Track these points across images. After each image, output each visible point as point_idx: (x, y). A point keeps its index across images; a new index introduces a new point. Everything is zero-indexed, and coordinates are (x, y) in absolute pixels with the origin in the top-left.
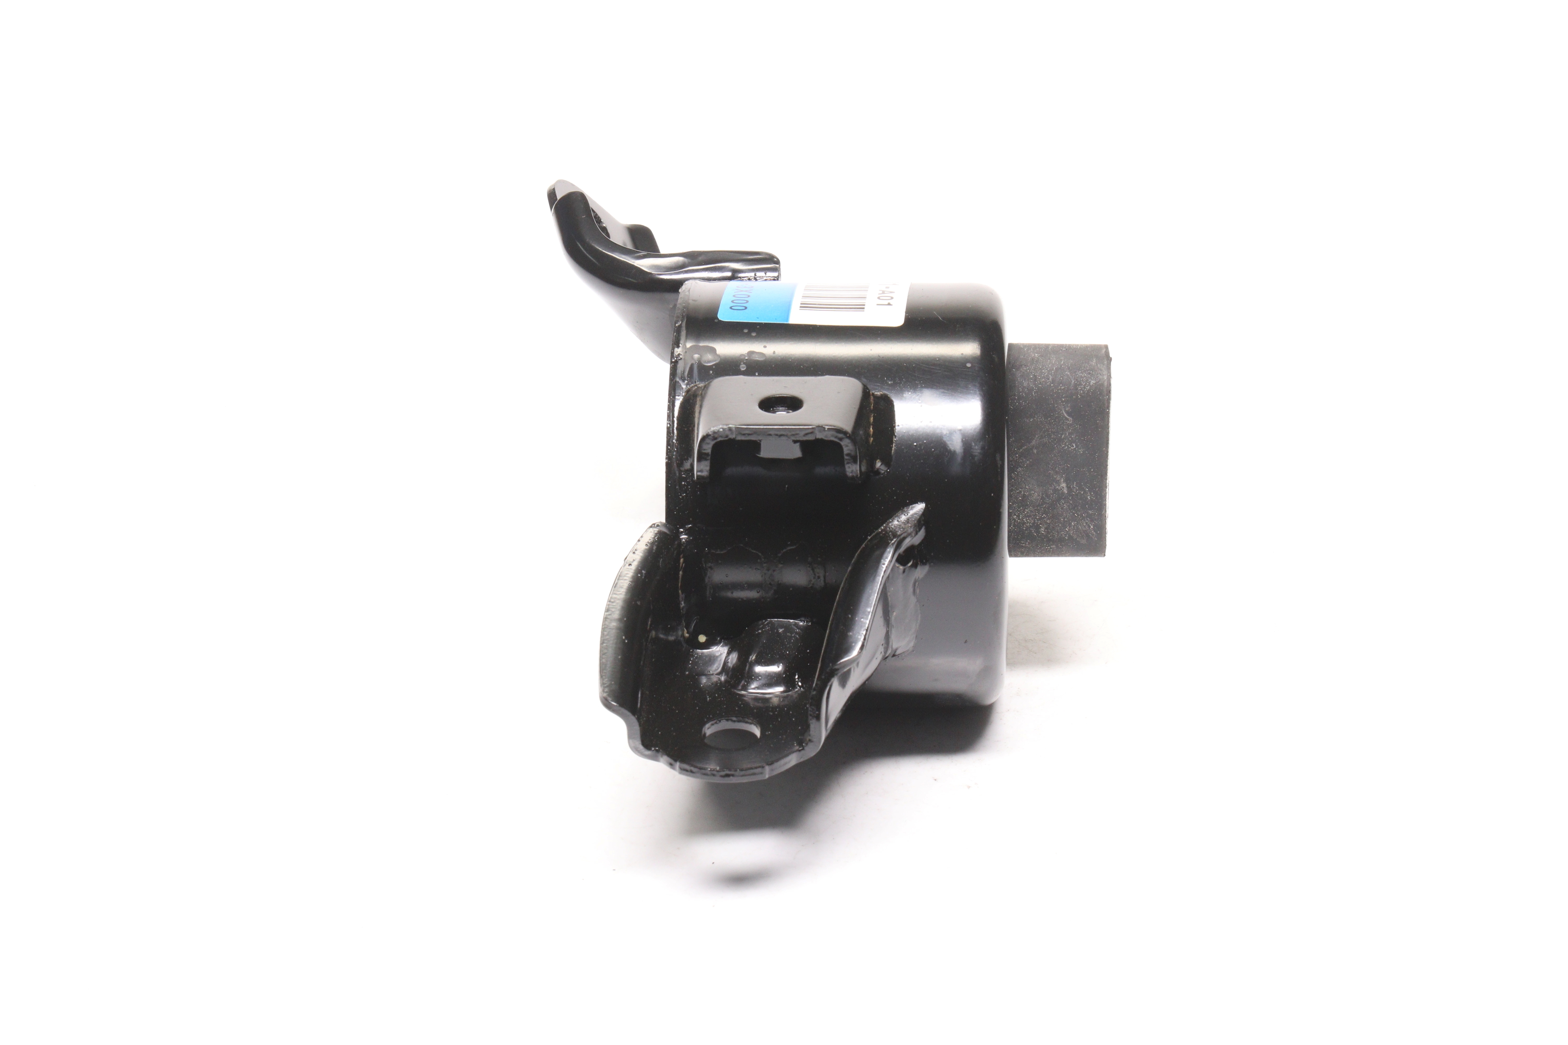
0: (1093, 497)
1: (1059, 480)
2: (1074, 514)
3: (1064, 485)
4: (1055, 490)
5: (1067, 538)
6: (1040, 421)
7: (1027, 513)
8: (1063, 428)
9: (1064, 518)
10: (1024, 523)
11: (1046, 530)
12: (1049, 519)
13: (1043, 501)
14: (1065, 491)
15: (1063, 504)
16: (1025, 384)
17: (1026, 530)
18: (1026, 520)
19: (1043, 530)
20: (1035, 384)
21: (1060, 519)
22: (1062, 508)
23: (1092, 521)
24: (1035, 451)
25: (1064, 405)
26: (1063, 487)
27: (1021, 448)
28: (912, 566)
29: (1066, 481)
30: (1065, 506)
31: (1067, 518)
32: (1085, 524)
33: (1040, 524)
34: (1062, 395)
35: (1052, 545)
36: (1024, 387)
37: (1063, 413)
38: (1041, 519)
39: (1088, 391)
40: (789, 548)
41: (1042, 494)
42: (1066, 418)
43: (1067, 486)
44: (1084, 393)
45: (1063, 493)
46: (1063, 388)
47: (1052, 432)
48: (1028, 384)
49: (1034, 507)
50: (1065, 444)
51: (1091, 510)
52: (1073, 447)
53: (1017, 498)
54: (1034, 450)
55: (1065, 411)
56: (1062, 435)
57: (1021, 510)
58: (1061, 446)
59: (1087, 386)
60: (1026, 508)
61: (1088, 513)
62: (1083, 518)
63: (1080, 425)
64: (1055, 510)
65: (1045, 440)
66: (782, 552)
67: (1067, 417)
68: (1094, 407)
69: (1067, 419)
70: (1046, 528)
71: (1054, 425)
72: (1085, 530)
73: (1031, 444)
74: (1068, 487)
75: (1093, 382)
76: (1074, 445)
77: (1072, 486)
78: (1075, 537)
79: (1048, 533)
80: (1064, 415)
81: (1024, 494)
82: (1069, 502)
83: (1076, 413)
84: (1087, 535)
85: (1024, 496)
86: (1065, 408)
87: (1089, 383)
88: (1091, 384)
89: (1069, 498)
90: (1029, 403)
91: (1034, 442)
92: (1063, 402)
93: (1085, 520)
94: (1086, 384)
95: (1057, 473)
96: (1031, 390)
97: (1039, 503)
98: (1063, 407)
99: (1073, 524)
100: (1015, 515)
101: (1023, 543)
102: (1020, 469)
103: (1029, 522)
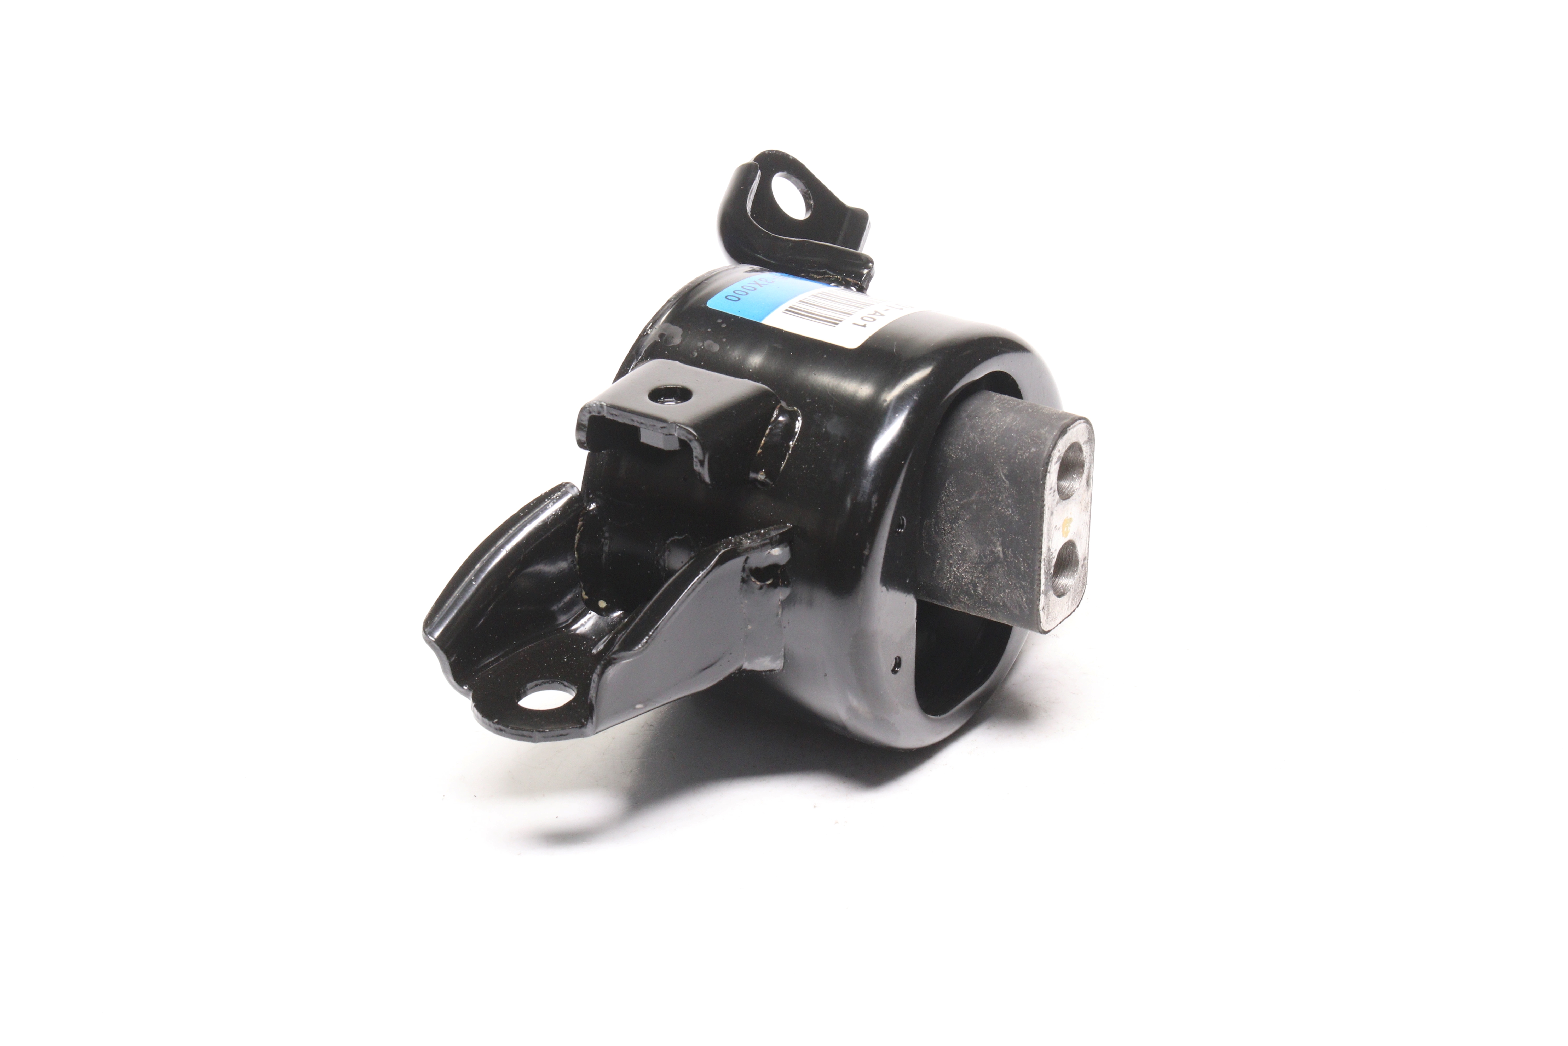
0: (1027, 569)
1: (995, 543)
2: (1008, 581)
3: (1000, 549)
4: (992, 552)
5: (1001, 604)
6: (980, 478)
7: (966, 568)
8: (1000, 489)
9: (999, 583)
10: (963, 578)
11: (983, 591)
12: (985, 580)
13: (980, 560)
14: (1001, 555)
15: (999, 568)
16: (971, 436)
17: (965, 585)
18: (965, 575)
19: (980, 589)
20: (980, 439)
21: (996, 583)
22: (998, 572)
23: (1025, 593)
24: (975, 507)
25: (1001, 466)
26: (999, 551)
27: (962, 501)
28: (770, 585)
29: (1002, 545)
30: (1001, 571)
31: (1002, 584)
32: (1018, 595)
33: (978, 583)
34: (1002, 456)
35: (989, 608)
36: (969, 439)
37: (1000, 474)
38: (978, 577)
39: (1027, 457)
40: (676, 537)
41: (980, 553)
42: (1003, 480)
43: (1003, 551)
44: (1022, 459)
45: (999, 557)
46: (1004, 448)
47: (990, 491)
48: (974, 437)
49: (972, 563)
50: (1002, 507)
51: (1024, 581)
52: (1009, 512)
53: (957, 551)
54: (973, 505)
55: (1003, 472)
56: (999, 496)
57: (961, 563)
58: (998, 508)
59: (1027, 453)
60: (965, 563)
61: (1021, 584)
62: (1017, 588)
63: (1016, 491)
64: (991, 573)
65: (984, 497)
66: (670, 539)
67: (1005, 480)
68: (1029, 475)
69: (1004, 482)
70: (983, 589)
71: (992, 485)
72: (1018, 601)
73: (971, 498)
74: (1004, 553)
75: (1033, 450)
76: (1010, 510)
77: (1007, 552)
78: (1009, 605)
79: (984, 594)
80: (1001, 476)
81: (964, 548)
82: (1004, 568)
83: (1012, 477)
84: (1020, 606)
85: (963, 550)
86: (1003, 469)
87: (1030, 450)
88: (1032, 451)
89: (1004, 564)
90: (970, 456)
91: (973, 498)
92: (1001, 463)
93: (1018, 591)
94: (1027, 450)
95: (994, 535)
96: (974, 443)
97: (977, 561)
98: (1000, 468)
99: (1007, 591)
100: (955, 567)
101: (962, 598)
102: (960, 522)
103: (967, 578)
